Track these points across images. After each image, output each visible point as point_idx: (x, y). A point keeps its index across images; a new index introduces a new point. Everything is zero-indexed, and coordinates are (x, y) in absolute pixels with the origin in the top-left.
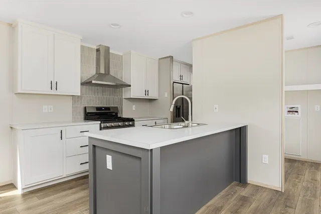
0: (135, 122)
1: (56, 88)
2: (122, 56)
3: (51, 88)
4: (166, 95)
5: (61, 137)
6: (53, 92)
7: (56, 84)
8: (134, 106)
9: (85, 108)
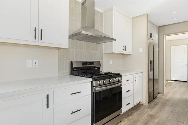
0: (122, 77)
1: (41, 38)
2: (102, 13)
3: (35, 37)
4: (141, 50)
5: (48, 104)
6: (38, 42)
7: (42, 32)
8: (111, 61)
9: (72, 63)
